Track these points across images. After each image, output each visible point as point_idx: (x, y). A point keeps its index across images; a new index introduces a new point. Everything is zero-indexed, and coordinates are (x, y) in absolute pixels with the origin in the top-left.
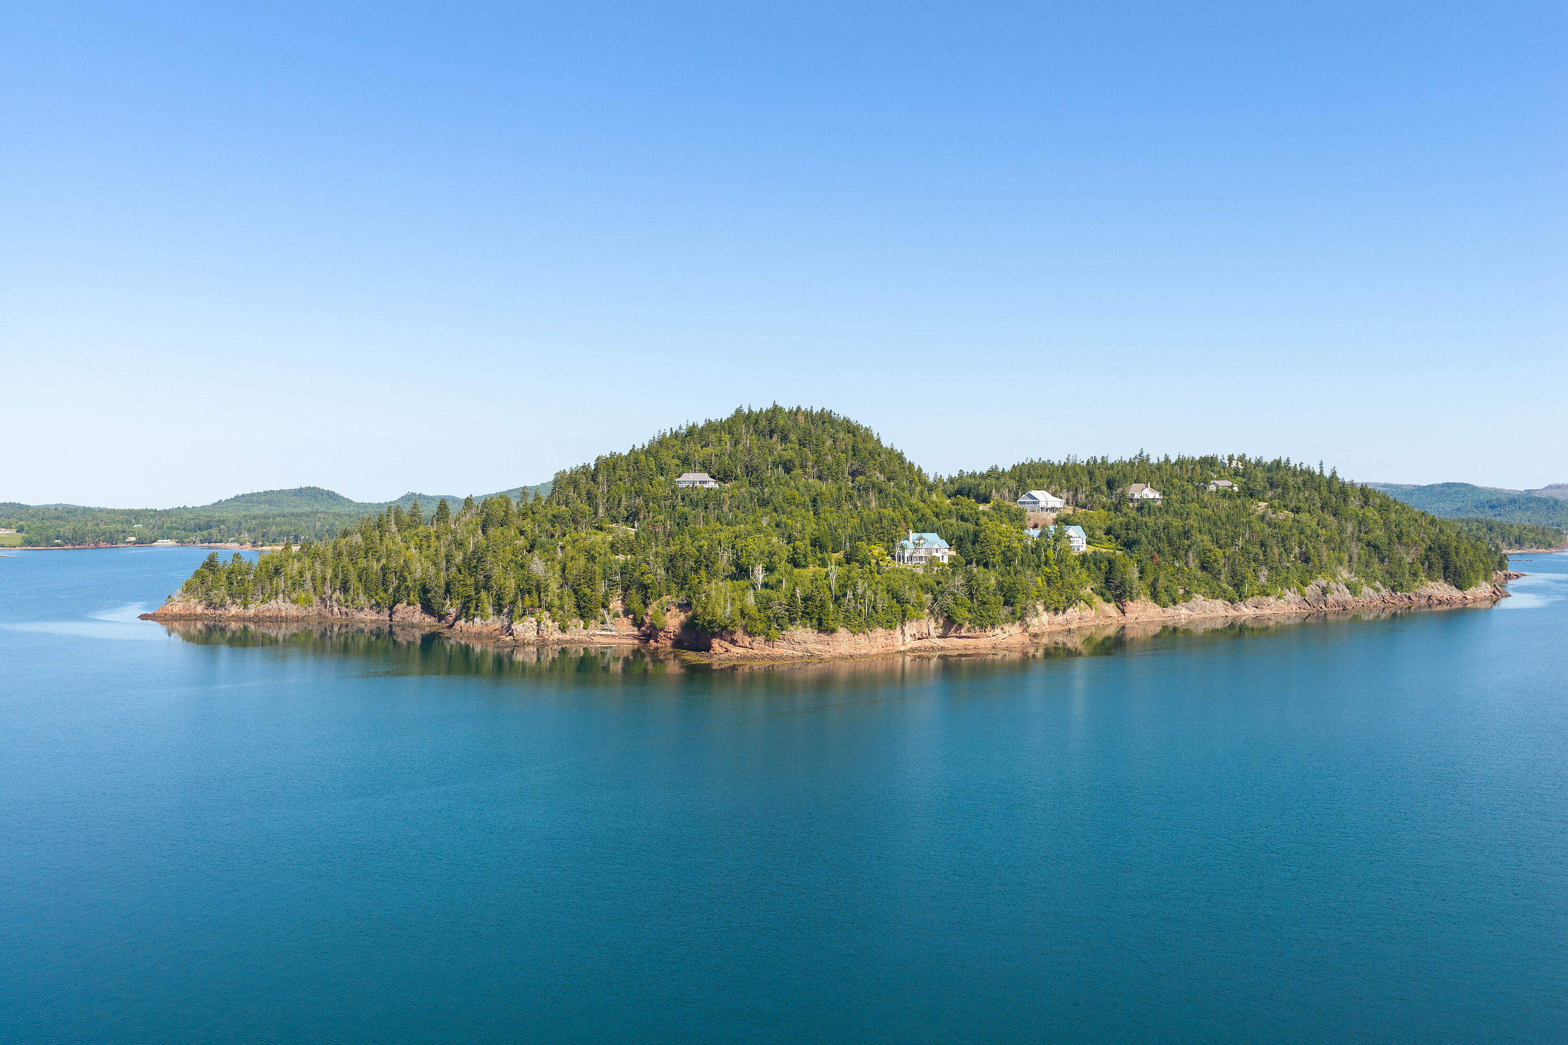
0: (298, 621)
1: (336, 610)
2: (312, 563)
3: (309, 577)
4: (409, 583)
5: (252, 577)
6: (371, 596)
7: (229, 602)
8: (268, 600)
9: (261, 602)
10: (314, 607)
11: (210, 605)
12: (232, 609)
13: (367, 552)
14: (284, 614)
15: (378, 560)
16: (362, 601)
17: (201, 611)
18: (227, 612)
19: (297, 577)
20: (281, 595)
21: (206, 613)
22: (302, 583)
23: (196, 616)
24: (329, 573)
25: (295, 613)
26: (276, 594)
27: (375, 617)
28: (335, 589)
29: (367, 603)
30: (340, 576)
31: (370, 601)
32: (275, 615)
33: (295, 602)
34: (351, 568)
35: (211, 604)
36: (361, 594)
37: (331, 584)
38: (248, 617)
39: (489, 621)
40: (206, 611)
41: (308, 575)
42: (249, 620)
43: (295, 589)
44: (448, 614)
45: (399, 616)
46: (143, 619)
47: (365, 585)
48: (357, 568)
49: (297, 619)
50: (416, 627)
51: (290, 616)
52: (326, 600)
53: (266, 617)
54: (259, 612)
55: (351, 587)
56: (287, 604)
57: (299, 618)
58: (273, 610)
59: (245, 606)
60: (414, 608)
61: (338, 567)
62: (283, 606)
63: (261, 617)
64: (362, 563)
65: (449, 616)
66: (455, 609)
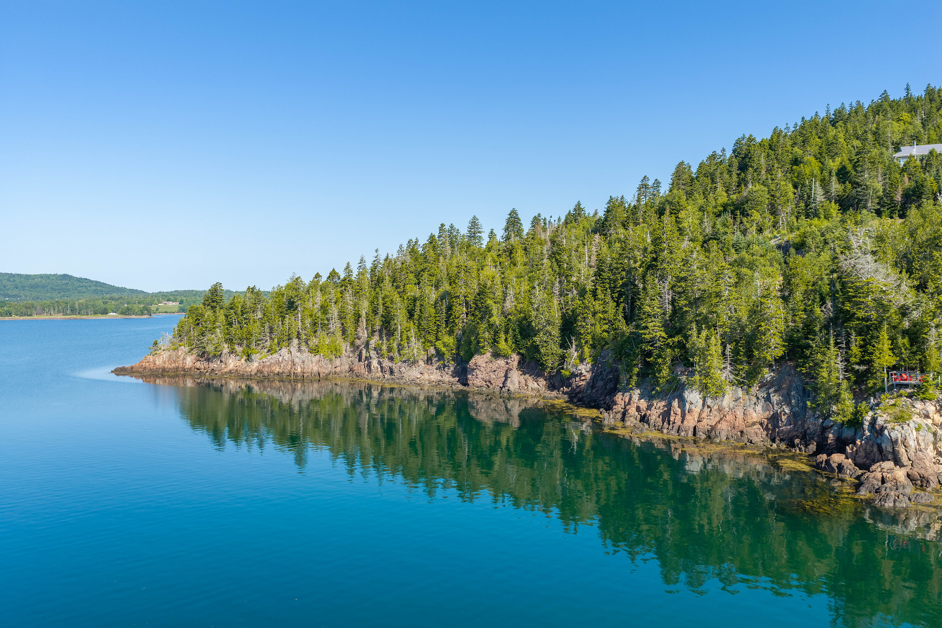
0: (319, 381)
1: (375, 363)
2: (341, 293)
3: (336, 314)
4: (496, 319)
5: (260, 315)
6: (429, 341)
7: (226, 350)
8: (277, 349)
9: (269, 351)
10: (344, 359)
11: (203, 355)
12: (230, 361)
13: (418, 275)
14: (299, 370)
15: (437, 287)
16: (415, 350)
17: (191, 364)
18: (223, 366)
19: (319, 314)
20: (295, 341)
21: (198, 367)
22: (326, 322)
23: (184, 370)
24: (365, 307)
25: (315, 369)
26: (289, 340)
27: (435, 376)
28: (373, 331)
29: (423, 353)
30: (381, 310)
31: (427, 350)
32: (286, 371)
33: (315, 351)
34: (396, 298)
35: (204, 353)
36: (413, 339)
37: (367, 324)
38: (249, 374)
39: (727, 401)
40: (198, 364)
41: (334, 311)
42: (250, 377)
43: (315, 332)
44: (577, 376)
45: (480, 376)
46: (118, 375)
47: (420, 324)
48: (405, 298)
49: (319, 378)
50: (514, 398)
51: (308, 373)
52: (360, 348)
53: (274, 374)
54: (264, 367)
55: (397, 328)
56: (304, 354)
57: (321, 376)
58: (284, 363)
59: (249, 358)
60: (507, 363)
61: (377, 298)
62: (298, 357)
63: (266, 375)
64: (413, 291)
65: (577, 379)
66: (590, 365)
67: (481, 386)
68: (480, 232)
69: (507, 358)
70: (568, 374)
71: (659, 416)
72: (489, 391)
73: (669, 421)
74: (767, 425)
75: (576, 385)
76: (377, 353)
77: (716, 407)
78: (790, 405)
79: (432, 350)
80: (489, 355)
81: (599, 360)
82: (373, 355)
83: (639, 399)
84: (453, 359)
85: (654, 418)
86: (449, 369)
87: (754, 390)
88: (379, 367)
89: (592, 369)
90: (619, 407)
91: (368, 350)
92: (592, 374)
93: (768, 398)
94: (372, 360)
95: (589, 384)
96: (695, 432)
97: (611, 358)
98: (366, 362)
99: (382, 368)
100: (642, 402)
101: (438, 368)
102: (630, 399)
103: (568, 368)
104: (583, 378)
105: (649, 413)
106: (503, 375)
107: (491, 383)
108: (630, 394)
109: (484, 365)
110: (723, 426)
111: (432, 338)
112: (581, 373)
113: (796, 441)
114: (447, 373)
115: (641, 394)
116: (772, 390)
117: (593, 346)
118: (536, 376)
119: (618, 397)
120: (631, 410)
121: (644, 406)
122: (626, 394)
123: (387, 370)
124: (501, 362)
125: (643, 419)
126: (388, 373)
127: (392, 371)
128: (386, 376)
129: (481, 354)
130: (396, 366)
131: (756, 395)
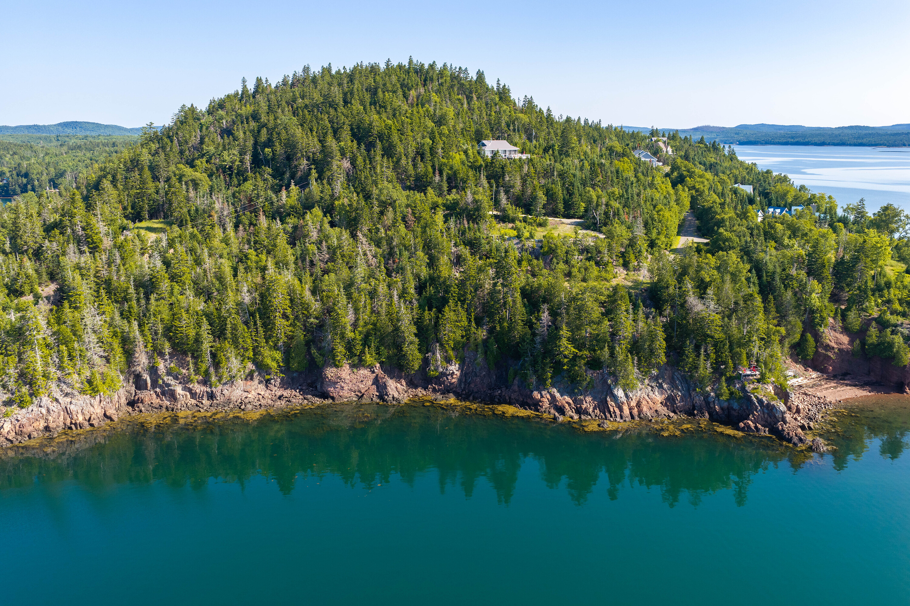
6: (248, 358)
10: (121, 391)
16: (235, 370)
31: (245, 367)
65: (449, 377)
67: (350, 397)
69: (371, 368)
70: (437, 374)
71: (594, 408)
72: (366, 400)
73: (610, 412)
74: (666, 403)
75: (450, 382)
76: (176, 378)
77: (635, 397)
78: (679, 390)
79: (250, 366)
80: (348, 367)
81: (467, 360)
82: (170, 382)
83: (562, 396)
84: (281, 372)
85: (591, 410)
86: (275, 381)
87: (646, 382)
88: (188, 393)
89: (461, 368)
90: (546, 404)
91: (159, 376)
92: (462, 371)
93: (660, 387)
94: (172, 388)
95: (460, 380)
96: (632, 417)
97: (480, 358)
98: (158, 390)
99: (193, 395)
100: (568, 399)
101: (260, 382)
102: (553, 397)
103: (436, 370)
104: (455, 376)
105: (584, 407)
106: (371, 383)
107: (361, 392)
108: (548, 392)
109: (348, 377)
110: (645, 409)
111: (251, 354)
112: (453, 373)
113: (696, 412)
114: (275, 386)
115: (558, 391)
116: (660, 381)
117: (453, 349)
118: (398, 378)
119: (536, 395)
120: (567, 406)
121: (571, 401)
122: (544, 393)
123: (203, 395)
124: (364, 372)
125: (579, 411)
126: (205, 398)
127: (211, 396)
128: (204, 402)
129: (337, 366)
130: (217, 390)
131: (648, 385)
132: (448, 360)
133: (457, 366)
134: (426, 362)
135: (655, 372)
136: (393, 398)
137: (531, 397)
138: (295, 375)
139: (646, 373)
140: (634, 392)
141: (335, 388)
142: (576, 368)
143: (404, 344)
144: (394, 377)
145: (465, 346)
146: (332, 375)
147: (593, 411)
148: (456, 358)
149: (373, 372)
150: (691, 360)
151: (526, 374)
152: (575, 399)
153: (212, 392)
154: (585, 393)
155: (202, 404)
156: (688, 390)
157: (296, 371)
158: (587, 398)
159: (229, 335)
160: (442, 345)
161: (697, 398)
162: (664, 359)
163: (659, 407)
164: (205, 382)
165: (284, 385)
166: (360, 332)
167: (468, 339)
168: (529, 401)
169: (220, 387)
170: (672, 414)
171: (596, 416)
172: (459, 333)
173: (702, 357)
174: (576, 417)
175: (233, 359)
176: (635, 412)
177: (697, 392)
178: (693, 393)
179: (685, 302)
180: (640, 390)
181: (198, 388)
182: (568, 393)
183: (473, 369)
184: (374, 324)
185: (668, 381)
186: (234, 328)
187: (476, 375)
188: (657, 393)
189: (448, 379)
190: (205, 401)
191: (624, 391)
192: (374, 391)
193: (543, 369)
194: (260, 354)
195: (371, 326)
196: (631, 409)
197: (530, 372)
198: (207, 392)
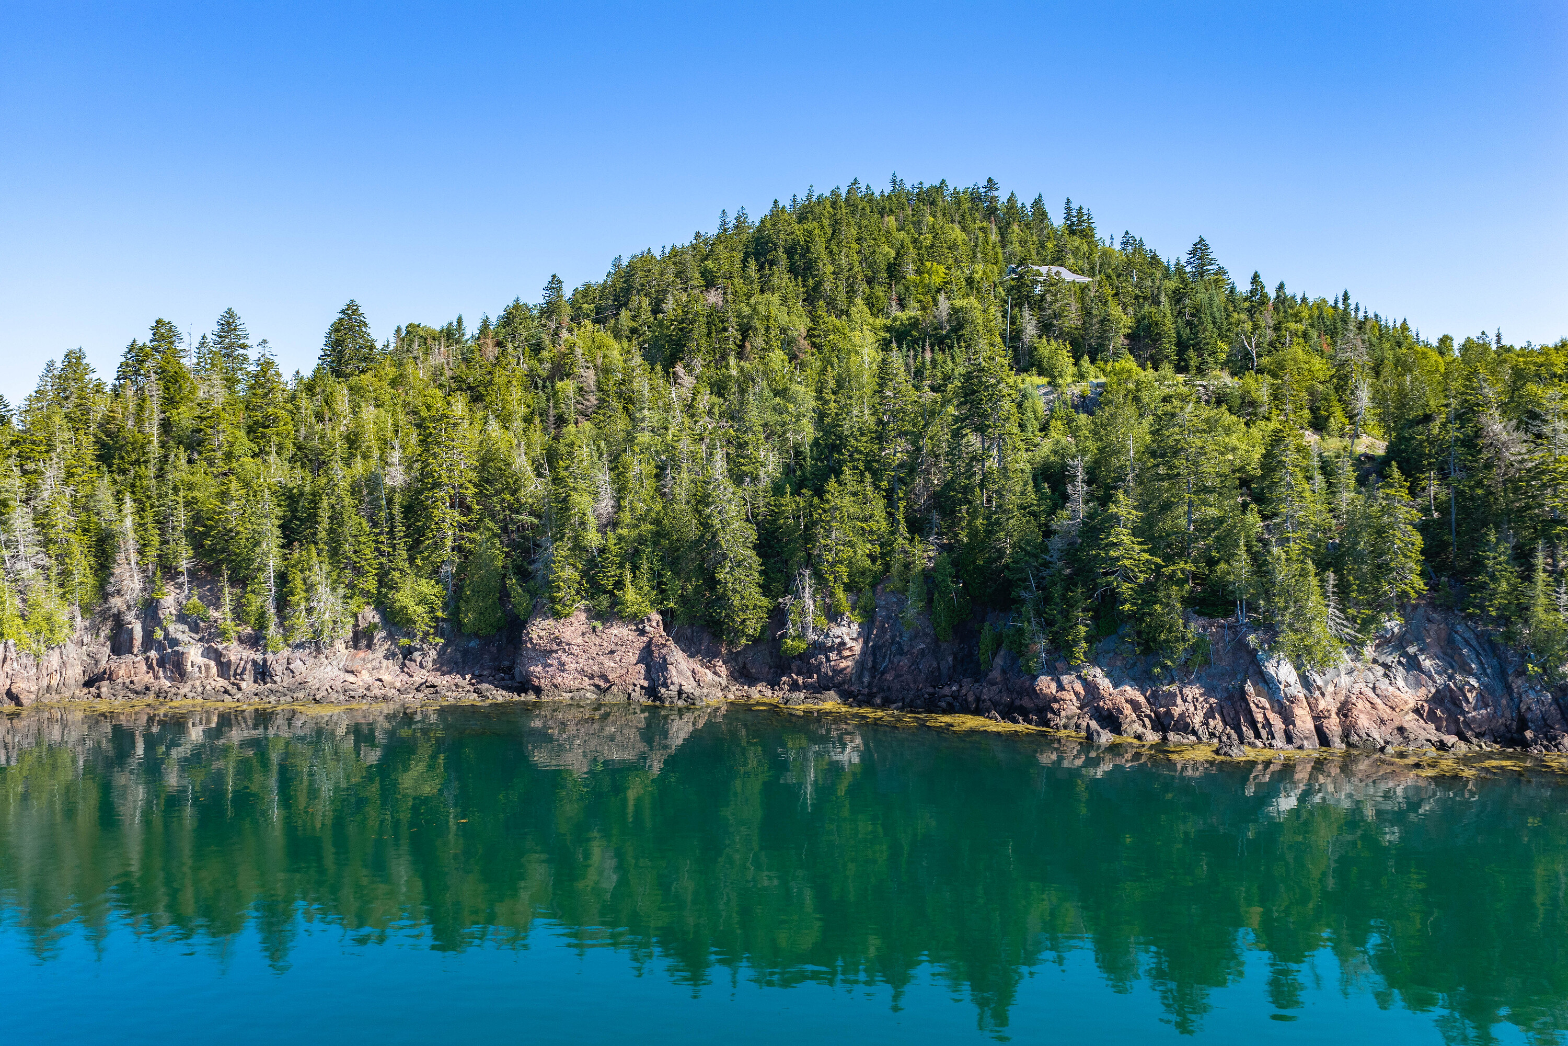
10: (71, 650)
16: (327, 617)
31: (356, 615)
36: (324, 588)
44: (830, 649)
65: (833, 656)
66: (857, 627)
67: (578, 690)
68: (244, 347)
69: (637, 621)
70: (804, 646)
71: (1209, 715)
72: (615, 697)
73: (1253, 724)
74: (1432, 713)
75: (834, 670)
76: (195, 628)
77: (1331, 688)
78: (1470, 673)
79: (370, 615)
80: (583, 617)
81: (880, 613)
82: (180, 636)
83: (1116, 686)
84: (439, 632)
85: (1197, 720)
86: (424, 655)
87: (1369, 651)
88: (212, 663)
89: (865, 634)
90: (1070, 706)
91: (159, 623)
92: (866, 643)
93: (1413, 664)
94: (180, 649)
95: (860, 664)
96: (1324, 739)
97: (913, 609)
98: (153, 654)
99: (224, 668)
100: (1131, 692)
101: (390, 655)
102: (1091, 688)
103: (801, 637)
104: (846, 653)
105: (1177, 711)
106: (634, 659)
107: (607, 680)
108: (1079, 677)
109: (579, 640)
110: (1364, 721)
111: (371, 584)
112: (843, 644)
113: (1529, 734)
114: (421, 666)
115: (1108, 675)
116: (1411, 650)
117: (848, 588)
118: (709, 656)
119: (1046, 685)
120: (1128, 710)
121: (1141, 699)
122: (1065, 679)
123: (244, 669)
124: (621, 631)
125: (1161, 724)
126: (249, 676)
127: (263, 673)
128: (244, 685)
129: (557, 615)
130: (277, 659)
131: (1375, 661)
132: (833, 615)
133: (855, 627)
134: (778, 616)
135: (1393, 624)
136: (680, 692)
137: (1033, 693)
138: (472, 644)
139: (1366, 623)
140: (1330, 673)
141: (546, 665)
142: (1157, 607)
143: (723, 567)
144: (698, 652)
145: (878, 580)
146: (543, 633)
147: (1205, 724)
148: (853, 608)
149: (642, 632)
150: (1504, 586)
151: (1020, 632)
152: (1154, 694)
153: (265, 661)
154: (1184, 674)
155: (239, 689)
156: (1502, 674)
157: (476, 635)
158: (1186, 691)
159: (322, 535)
160: (818, 576)
161: (1532, 695)
162: (1420, 583)
163: (1410, 721)
164: (256, 641)
165: (445, 665)
166: (620, 538)
167: (887, 567)
168: (1026, 702)
169: (286, 652)
170: (1451, 739)
171: (1212, 735)
172: (865, 548)
173: (1541, 577)
174: (1152, 737)
175: (323, 591)
176: (1333, 725)
177: (1529, 679)
178: (1518, 684)
179: (1478, 433)
180: (1350, 672)
181: (236, 653)
182: (1134, 679)
183: (893, 637)
184: (657, 522)
185: (1436, 650)
186: (336, 518)
187: (901, 652)
188: (1400, 683)
189: (828, 660)
190: (248, 684)
191: (1297, 668)
192: (638, 677)
193: (1066, 615)
194: (394, 587)
195: (650, 527)
196: (1318, 718)
197: (1030, 627)
198: (255, 662)
